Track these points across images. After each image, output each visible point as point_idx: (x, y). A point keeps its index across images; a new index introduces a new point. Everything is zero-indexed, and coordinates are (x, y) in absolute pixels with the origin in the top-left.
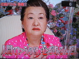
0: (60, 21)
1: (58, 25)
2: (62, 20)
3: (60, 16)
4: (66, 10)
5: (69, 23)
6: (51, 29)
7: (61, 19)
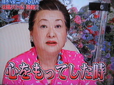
0: (87, 31)
1: (84, 38)
2: (89, 31)
3: (87, 24)
4: (95, 16)
5: (99, 35)
6: (74, 43)
7: (89, 28)
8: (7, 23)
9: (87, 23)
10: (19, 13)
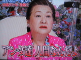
0: (63, 22)
1: (61, 27)
2: (65, 22)
4: (69, 11)
5: (72, 25)
6: (54, 30)
7: (65, 20)
8: (6, 17)
9: (63, 17)
10: (15, 9)
